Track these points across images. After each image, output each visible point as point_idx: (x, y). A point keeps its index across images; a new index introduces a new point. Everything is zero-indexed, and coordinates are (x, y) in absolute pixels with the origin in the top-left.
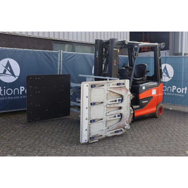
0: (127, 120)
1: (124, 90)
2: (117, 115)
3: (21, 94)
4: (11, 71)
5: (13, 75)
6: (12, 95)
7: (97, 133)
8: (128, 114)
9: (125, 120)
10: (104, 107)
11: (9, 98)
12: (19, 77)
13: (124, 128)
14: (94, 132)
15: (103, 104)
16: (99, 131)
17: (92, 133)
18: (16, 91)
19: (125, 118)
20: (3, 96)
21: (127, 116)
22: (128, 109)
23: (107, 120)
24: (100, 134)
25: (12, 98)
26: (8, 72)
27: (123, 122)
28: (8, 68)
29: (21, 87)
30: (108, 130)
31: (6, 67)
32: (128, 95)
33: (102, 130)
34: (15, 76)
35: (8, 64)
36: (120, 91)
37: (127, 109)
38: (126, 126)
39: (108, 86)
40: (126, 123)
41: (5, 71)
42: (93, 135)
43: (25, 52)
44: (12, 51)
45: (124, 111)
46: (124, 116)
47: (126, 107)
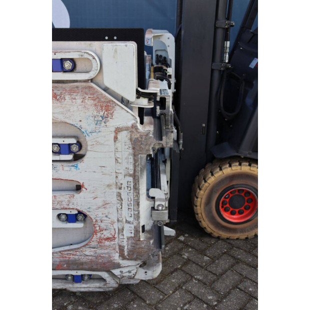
0: (125, 244)
8: (128, 222)
9: (107, 243)
19: (107, 234)
21: (121, 231)
22: (124, 196)
27: (99, 251)
32: (118, 130)
37: (119, 195)
38: (118, 266)
45: (99, 202)
46: (103, 225)
47: (109, 186)
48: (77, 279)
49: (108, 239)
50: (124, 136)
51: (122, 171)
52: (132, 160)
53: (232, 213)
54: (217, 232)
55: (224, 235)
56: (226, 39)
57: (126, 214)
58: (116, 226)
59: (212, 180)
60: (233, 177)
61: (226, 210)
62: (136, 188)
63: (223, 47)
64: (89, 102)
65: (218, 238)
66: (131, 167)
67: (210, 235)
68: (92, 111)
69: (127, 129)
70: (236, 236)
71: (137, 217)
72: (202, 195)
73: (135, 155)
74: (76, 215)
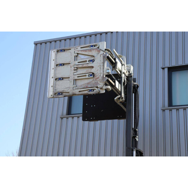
0: (101, 78)
1: (94, 50)
2: (87, 75)
7: (63, 90)
8: (102, 73)
9: (97, 79)
10: (71, 67)
13: (97, 87)
14: (59, 89)
15: (69, 65)
16: (65, 88)
17: (57, 89)
19: (97, 77)
21: (100, 75)
23: (75, 79)
24: (66, 90)
27: (96, 81)
30: (76, 88)
32: (101, 55)
33: (69, 88)
36: (89, 52)
37: (100, 67)
38: (99, 85)
39: (75, 49)
40: (99, 82)
42: (58, 91)
45: (97, 70)
46: (97, 75)
47: (98, 66)
48: (91, 90)
49: (98, 78)
50: (102, 56)
51: (101, 63)
52: (103, 60)
57: (102, 71)
58: (99, 75)
62: (103, 66)
64: (96, 51)
66: (103, 61)
68: (97, 52)
69: (102, 54)
71: (103, 71)
73: (103, 59)
74: (92, 75)
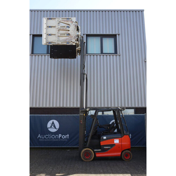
3: (59, 138)
4: (54, 126)
5: (55, 128)
6: (55, 139)
11: (53, 140)
12: (59, 129)
18: (57, 136)
20: (50, 139)
25: (54, 140)
26: (53, 127)
28: (53, 125)
29: (60, 135)
31: (52, 124)
34: (56, 129)
35: (53, 123)
41: (51, 126)
43: (62, 116)
44: (55, 116)
53: (87, 157)
54: (84, 160)
55: (86, 160)
56: (85, 131)
59: (83, 151)
60: (86, 150)
61: (86, 156)
63: (85, 132)
65: (85, 161)
67: (83, 161)
70: (87, 161)
72: (82, 153)
